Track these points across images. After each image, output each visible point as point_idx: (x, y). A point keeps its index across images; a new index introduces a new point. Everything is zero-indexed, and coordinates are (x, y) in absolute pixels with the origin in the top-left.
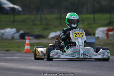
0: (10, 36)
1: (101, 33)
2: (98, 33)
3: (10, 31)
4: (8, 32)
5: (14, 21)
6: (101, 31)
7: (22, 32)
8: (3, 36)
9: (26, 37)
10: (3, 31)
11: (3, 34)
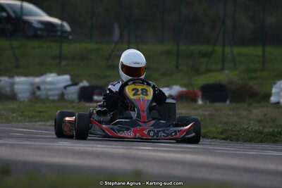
3: (55, 81)
5: (61, 57)
7: (85, 83)
9: (96, 98)
10: (37, 80)
11: (39, 88)
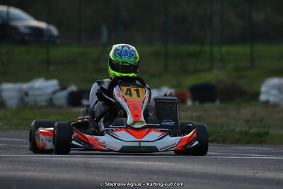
0: (45, 98)
1: (274, 92)
2: (267, 93)
3: (44, 86)
4: (39, 89)
5: (48, 62)
6: (274, 87)
7: (73, 88)
8: (27, 99)
9: (84, 102)
10: (25, 86)
11: (27, 94)
